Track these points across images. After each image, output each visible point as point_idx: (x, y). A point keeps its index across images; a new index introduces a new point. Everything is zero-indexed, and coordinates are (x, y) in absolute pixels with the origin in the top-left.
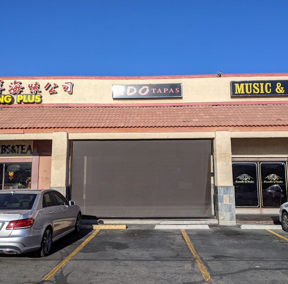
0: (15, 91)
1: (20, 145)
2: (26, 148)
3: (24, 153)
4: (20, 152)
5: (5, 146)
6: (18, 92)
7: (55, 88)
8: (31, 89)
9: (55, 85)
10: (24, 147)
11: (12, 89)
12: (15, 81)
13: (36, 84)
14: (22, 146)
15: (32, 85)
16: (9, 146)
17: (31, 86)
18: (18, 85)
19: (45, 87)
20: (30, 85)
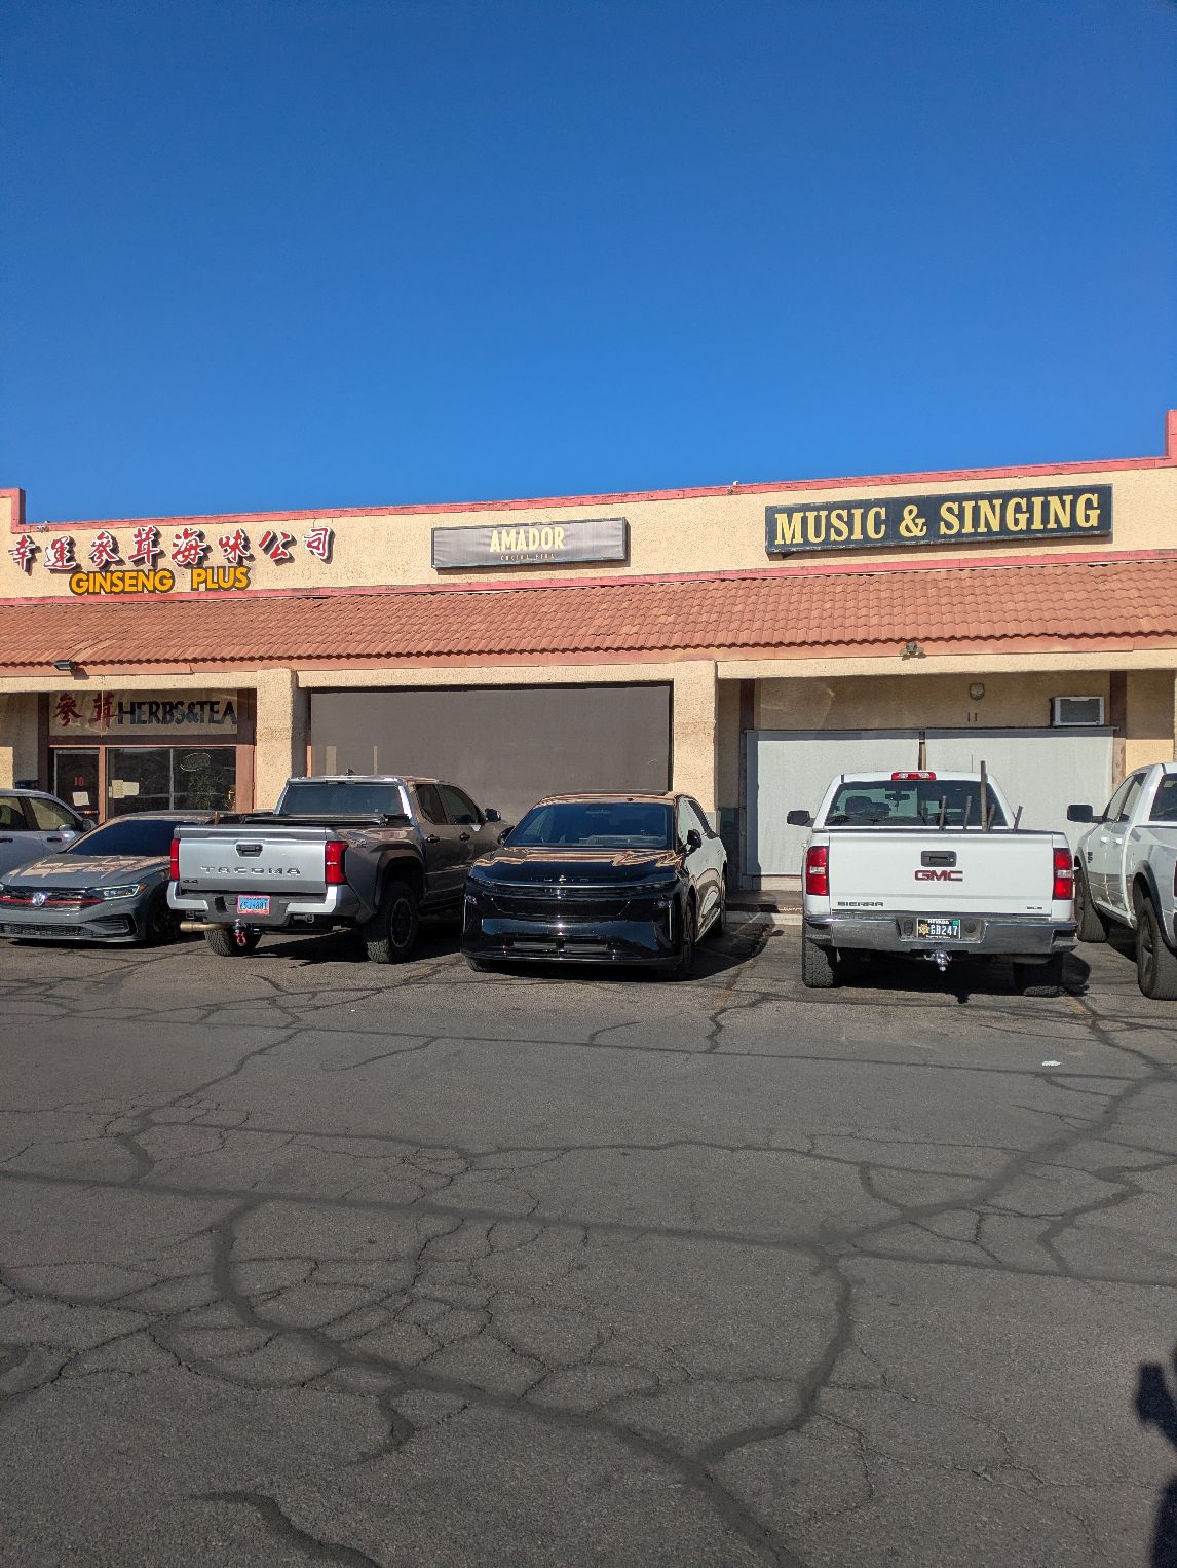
0: (186, 557)
1: (206, 703)
2: (222, 708)
3: (217, 722)
4: (207, 719)
5: (170, 703)
6: (193, 560)
7: (285, 545)
8: (226, 550)
9: (285, 536)
10: (216, 707)
11: (178, 552)
12: (186, 530)
13: (238, 536)
14: (212, 704)
15: (228, 539)
16: (181, 703)
17: (227, 544)
18: (193, 540)
19: (261, 545)
20: (224, 540)
